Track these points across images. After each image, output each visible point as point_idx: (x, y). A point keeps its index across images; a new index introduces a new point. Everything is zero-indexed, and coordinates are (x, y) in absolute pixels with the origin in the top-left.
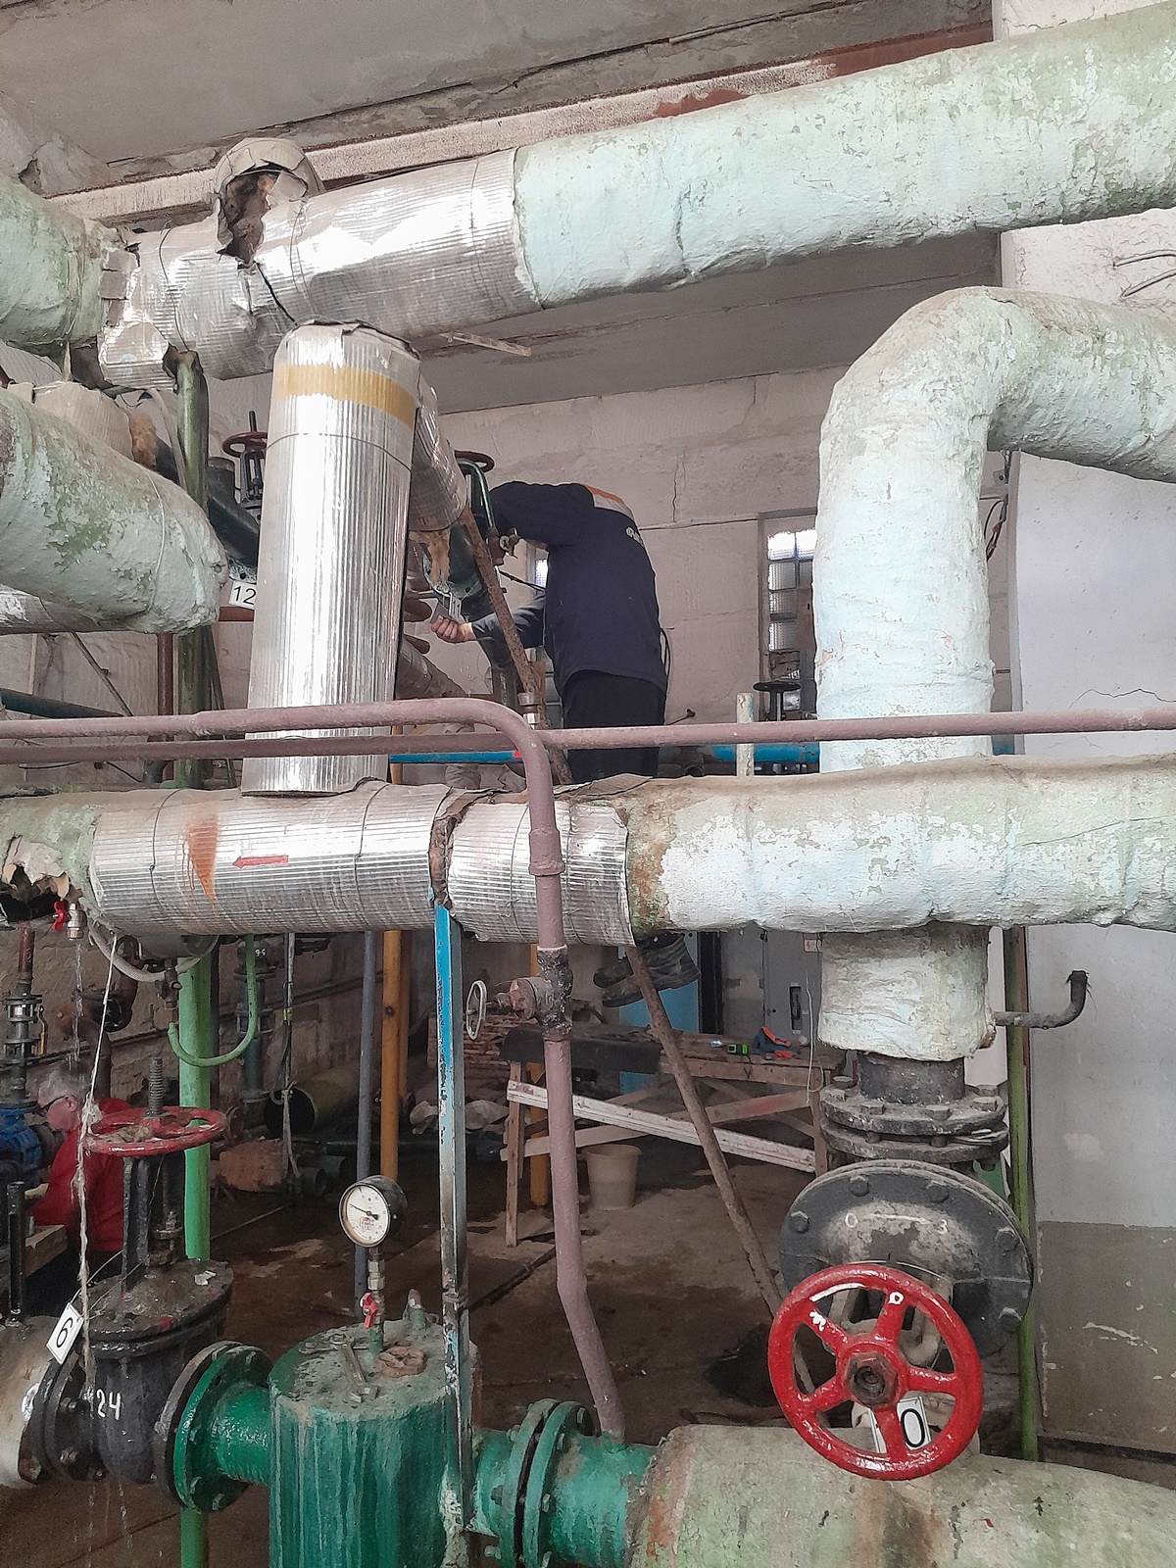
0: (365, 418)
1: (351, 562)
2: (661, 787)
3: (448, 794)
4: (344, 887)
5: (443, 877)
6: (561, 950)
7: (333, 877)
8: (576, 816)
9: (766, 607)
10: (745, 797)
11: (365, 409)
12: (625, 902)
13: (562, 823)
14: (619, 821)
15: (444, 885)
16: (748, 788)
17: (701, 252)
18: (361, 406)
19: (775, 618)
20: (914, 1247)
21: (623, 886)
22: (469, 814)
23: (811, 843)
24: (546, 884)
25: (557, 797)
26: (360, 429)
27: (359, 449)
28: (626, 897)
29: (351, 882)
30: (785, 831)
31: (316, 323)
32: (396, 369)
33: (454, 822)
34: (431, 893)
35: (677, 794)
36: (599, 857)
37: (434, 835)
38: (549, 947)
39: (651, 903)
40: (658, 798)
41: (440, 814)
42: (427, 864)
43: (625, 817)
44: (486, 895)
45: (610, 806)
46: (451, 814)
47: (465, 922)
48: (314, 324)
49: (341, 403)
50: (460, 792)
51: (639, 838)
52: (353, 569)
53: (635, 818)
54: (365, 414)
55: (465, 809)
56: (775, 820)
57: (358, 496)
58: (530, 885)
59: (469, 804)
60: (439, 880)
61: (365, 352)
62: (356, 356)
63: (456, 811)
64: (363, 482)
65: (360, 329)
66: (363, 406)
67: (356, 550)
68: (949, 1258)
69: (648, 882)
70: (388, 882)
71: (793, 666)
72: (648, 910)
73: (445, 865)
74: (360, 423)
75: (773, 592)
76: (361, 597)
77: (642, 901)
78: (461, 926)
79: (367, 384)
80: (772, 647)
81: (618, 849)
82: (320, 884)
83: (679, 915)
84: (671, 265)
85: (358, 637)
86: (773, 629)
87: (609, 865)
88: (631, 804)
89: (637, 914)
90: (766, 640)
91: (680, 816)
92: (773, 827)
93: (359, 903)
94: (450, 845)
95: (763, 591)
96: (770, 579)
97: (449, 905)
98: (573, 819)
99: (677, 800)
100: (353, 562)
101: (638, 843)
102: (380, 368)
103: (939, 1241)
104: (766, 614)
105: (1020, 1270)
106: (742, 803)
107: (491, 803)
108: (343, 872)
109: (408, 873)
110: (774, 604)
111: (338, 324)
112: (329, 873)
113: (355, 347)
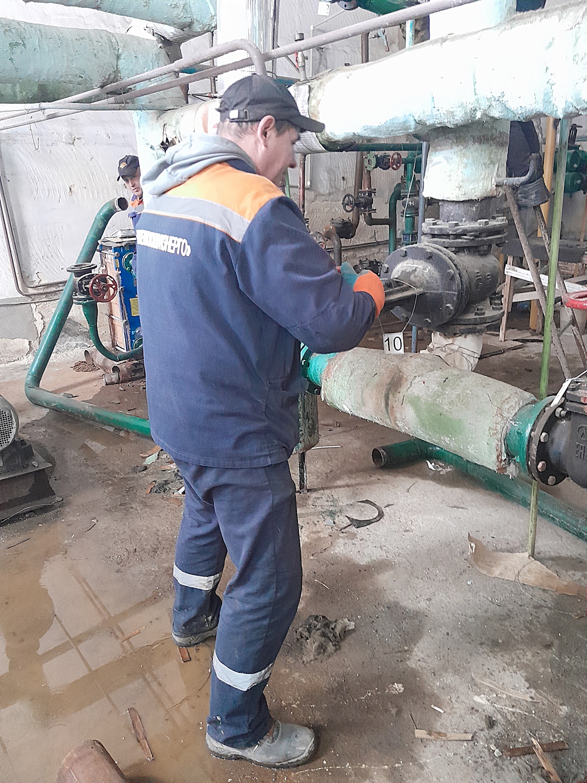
14: (308, 91)
20: (412, 277)
43: (310, 89)
51: (314, 98)
53: (315, 89)
68: (425, 282)
99: (330, 78)
103: (423, 275)
105: (454, 289)
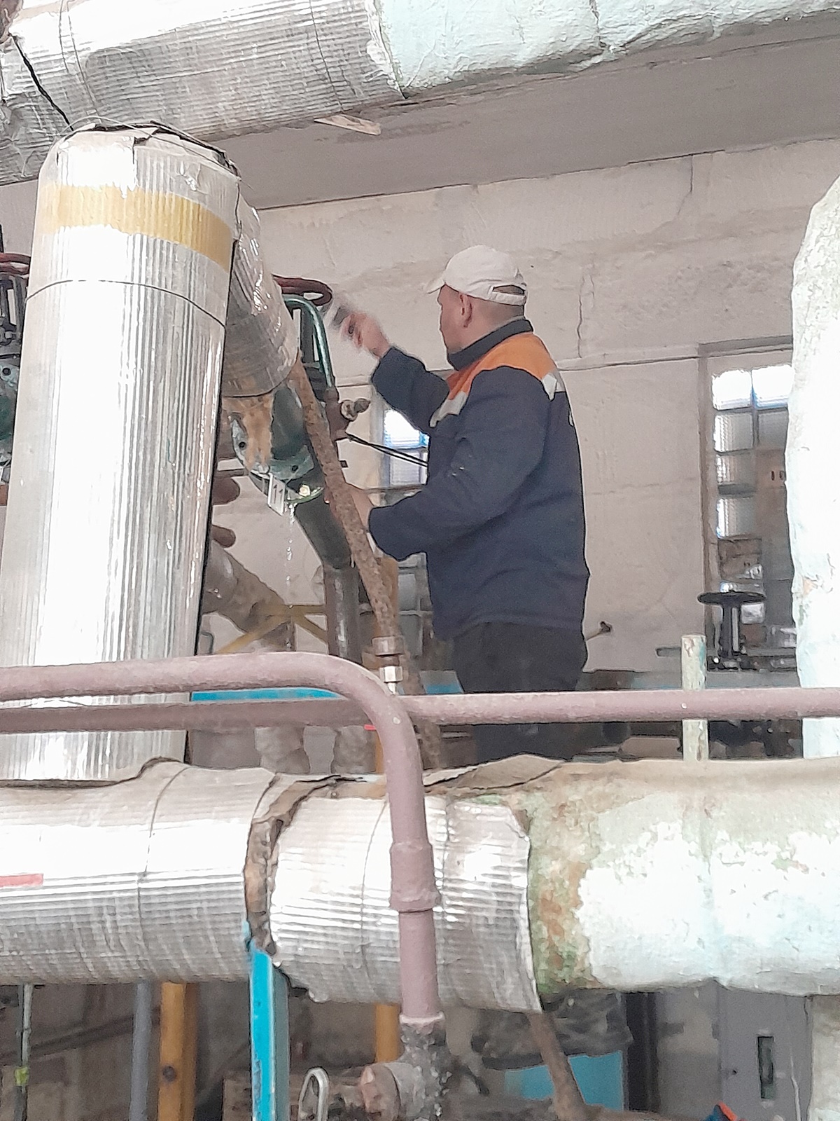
0: (164, 259)
1: (141, 454)
2: (577, 777)
3: (272, 784)
4: (122, 920)
5: (263, 907)
6: (436, 1024)
7: (106, 907)
8: (454, 818)
9: (711, 474)
10: (698, 795)
11: (165, 245)
12: (526, 948)
13: (436, 830)
14: (518, 828)
15: (264, 917)
16: (702, 781)
17: (624, 20)
18: (159, 241)
19: (724, 491)
21: (523, 924)
22: (302, 814)
23: (796, 864)
24: (415, 923)
25: (428, 789)
26: (157, 274)
27: (156, 300)
28: (528, 940)
29: (131, 913)
30: (757, 846)
31: (98, 128)
32: (206, 189)
33: (279, 825)
34: (245, 929)
35: (601, 788)
36: (490, 880)
37: (251, 845)
38: (417, 1018)
39: (564, 950)
40: (574, 794)
41: (260, 814)
42: (242, 887)
43: (526, 821)
44: (325, 935)
45: (504, 804)
46: (277, 815)
47: (294, 974)
48: (95, 129)
49: (131, 238)
50: (288, 780)
51: (546, 853)
52: (144, 465)
53: (540, 824)
54: (164, 252)
55: (296, 805)
56: (743, 830)
57: (153, 364)
58: (389, 920)
59: (302, 799)
60: (258, 912)
61: (165, 168)
62: (152, 173)
63: (283, 810)
64: (160, 346)
65: (158, 135)
66: (162, 242)
67: (149, 439)
69: (560, 920)
70: (184, 913)
71: (752, 559)
72: (558, 960)
73: (265, 889)
74: (157, 266)
75: (721, 454)
76: (154, 502)
77: (552, 947)
78: (287, 977)
79: (167, 213)
80: (722, 531)
81: (516, 869)
82: (88, 915)
83: (605, 967)
84: (582, 38)
85: (148, 559)
86: (723, 508)
87: (505, 891)
88: (535, 802)
89: (543, 966)
90: (711, 521)
91: (605, 821)
92: (741, 840)
93: (142, 944)
94: (274, 859)
95: (707, 454)
96: (717, 437)
97: (272, 949)
98: (450, 823)
99: (602, 797)
100: (145, 454)
101: (545, 860)
102: (185, 189)
104: (712, 485)
106: (695, 804)
107: (332, 797)
108: (121, 899)
109: (213, 900)
110: (723, 471)
111: (126, 128)
112: (101, 900)
113: (152, 162)
